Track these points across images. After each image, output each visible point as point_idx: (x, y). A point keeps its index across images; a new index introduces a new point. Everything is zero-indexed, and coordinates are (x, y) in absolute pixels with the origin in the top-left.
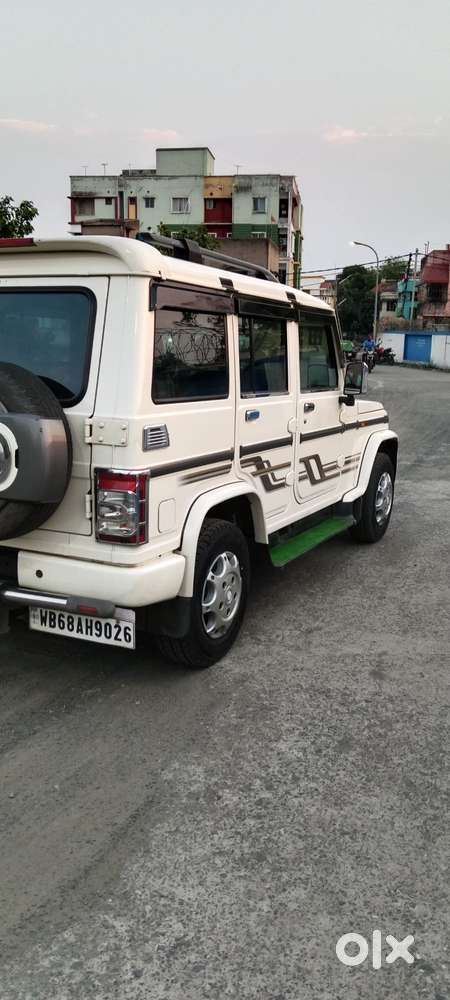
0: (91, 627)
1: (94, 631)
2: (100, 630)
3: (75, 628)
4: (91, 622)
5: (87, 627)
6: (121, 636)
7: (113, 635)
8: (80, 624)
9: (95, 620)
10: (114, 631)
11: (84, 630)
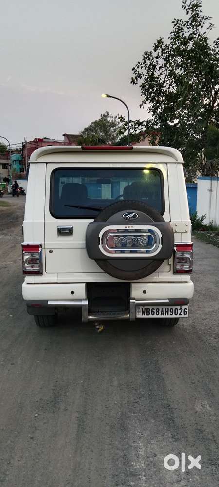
0: (168, 312)
1: (170, 313)
2: (172, 312)
3: (160, 313)
4: (168, 309)
5: (166, 312)
6: (182, 313)
7: (179, 313)
8: (162, 311)
9: (170, 308)
10: (179, 311)
11: (164, 313)
